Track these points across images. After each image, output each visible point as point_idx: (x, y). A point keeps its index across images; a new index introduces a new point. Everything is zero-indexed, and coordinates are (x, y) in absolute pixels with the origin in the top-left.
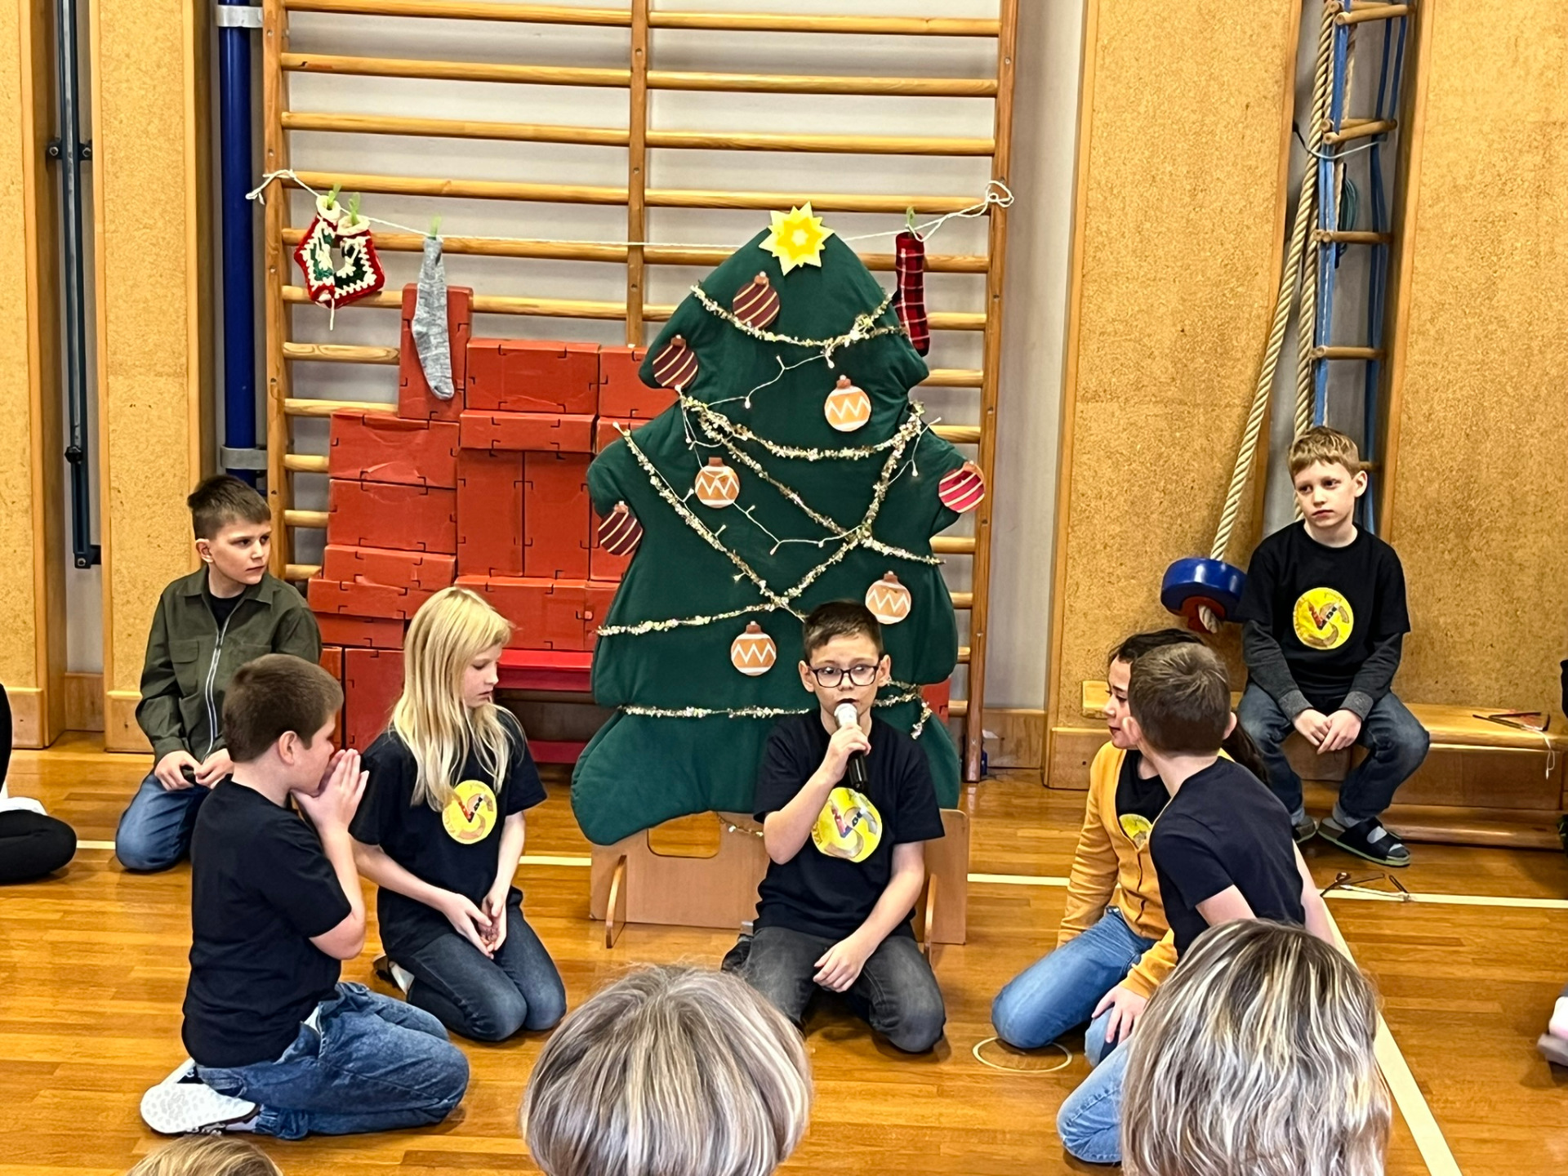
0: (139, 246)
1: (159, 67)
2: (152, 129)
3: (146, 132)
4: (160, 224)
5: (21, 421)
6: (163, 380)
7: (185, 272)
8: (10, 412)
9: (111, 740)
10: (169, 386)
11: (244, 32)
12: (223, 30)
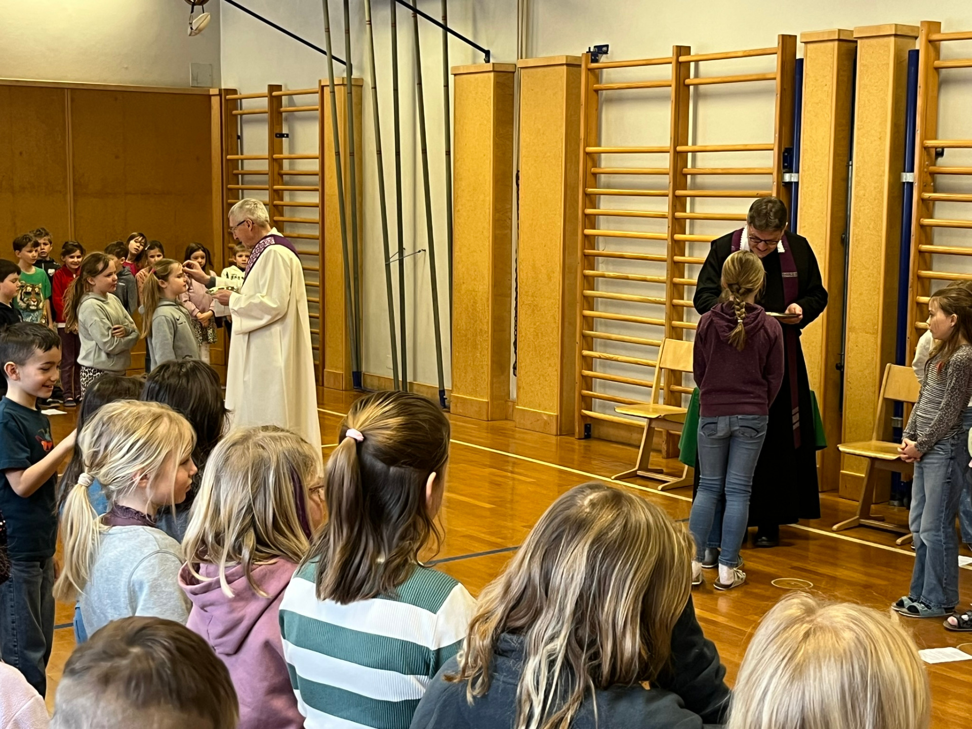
0: (864, 277)
1: (875, 200)
2: (871, 227)
3: (869, 228)
4: (871, 268)
5: (819, 350)
6: (869, 335)
7: (879, 289)
8: (815, 346)
9: (841, 493)
10: (871, 338)
11: (911, 185)
12: (904, 183)
